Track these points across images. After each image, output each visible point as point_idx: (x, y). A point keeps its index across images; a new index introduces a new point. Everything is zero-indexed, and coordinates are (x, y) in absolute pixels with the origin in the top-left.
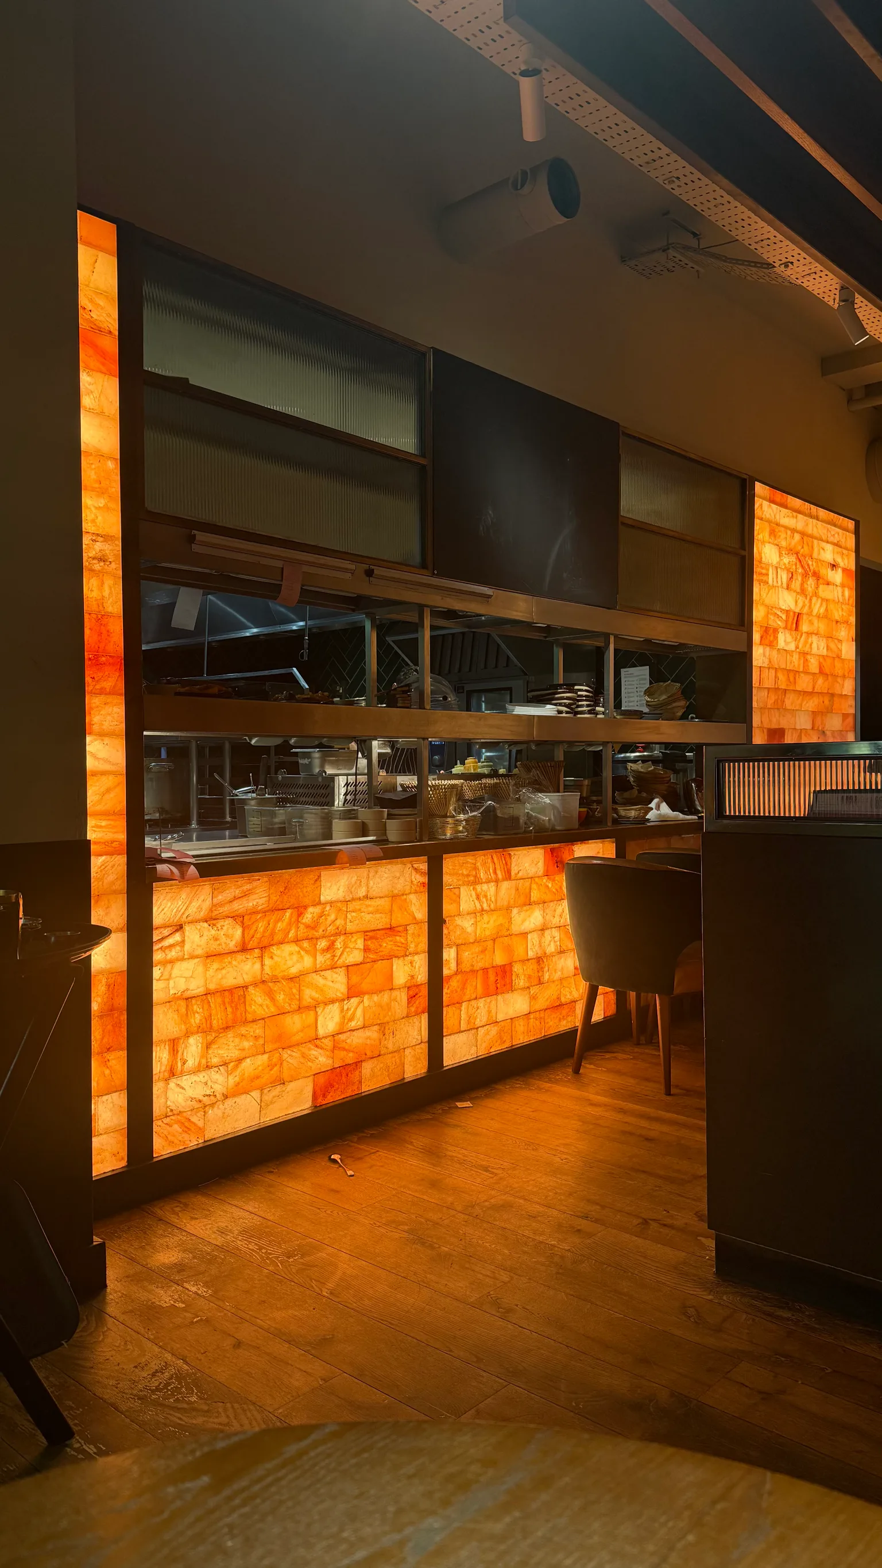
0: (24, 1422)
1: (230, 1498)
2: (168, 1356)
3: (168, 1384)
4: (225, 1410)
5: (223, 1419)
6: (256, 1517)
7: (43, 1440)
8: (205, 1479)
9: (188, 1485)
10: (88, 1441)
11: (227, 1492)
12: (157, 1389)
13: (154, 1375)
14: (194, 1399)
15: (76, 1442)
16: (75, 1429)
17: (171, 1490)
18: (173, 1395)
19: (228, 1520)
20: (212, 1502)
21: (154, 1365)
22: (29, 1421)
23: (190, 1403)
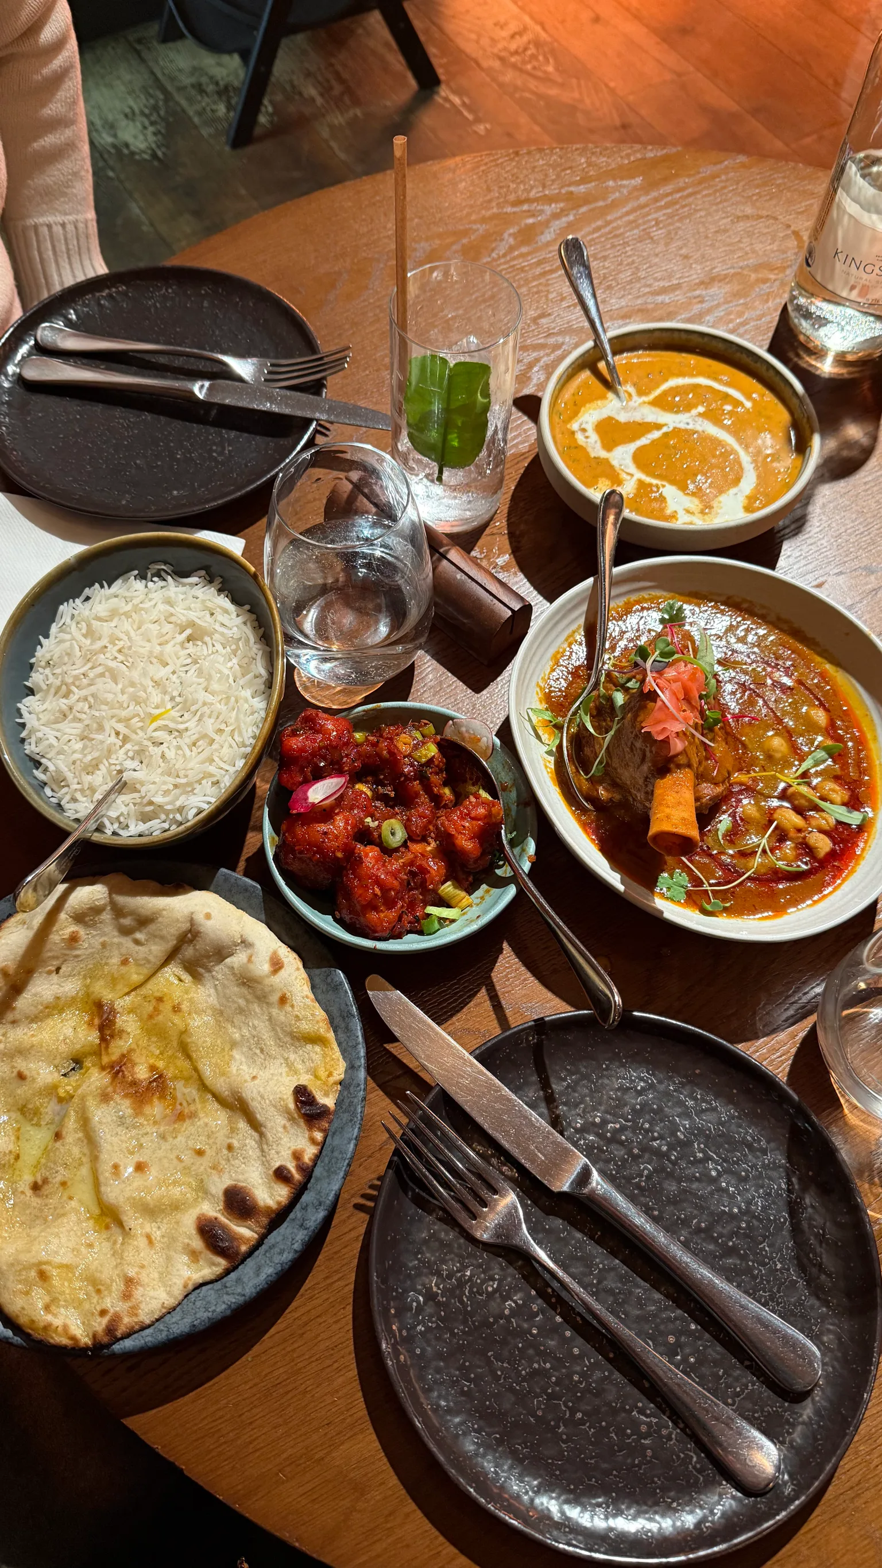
0: (397, 62)
1: (656, 200)
2: (527, 19)
3: (525, 49)
4: (579, 86)
5: (576, 95)
6: (676, 218)
7: (413, 83)
8: (638, 181)
9: (625, 182)
10: (455, 92)
11: (654, 194)
12: (516, 53)
13: (513, 36)
14: (550, 69)
15: (443, 91)
16: (442, 77)
17: (611, 183)
18: (530, 62)
19: (654, 216)
20: (643, 200)
21: (513, 27)
22: (400, 62)
23: (545, 72)
